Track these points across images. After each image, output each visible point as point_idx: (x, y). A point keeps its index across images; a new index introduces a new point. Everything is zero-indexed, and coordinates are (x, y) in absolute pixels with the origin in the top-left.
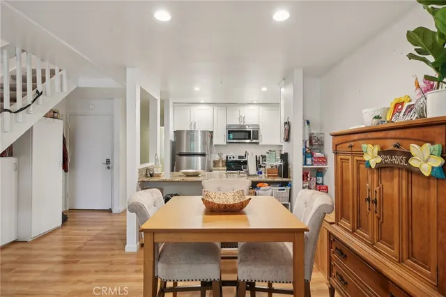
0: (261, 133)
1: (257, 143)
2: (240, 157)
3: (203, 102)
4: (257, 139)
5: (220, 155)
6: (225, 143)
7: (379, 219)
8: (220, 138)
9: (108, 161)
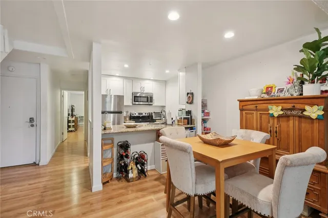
0: (154, 98)
1: (152, 105)
2: (139, 114)
3: (117, 75)
4: (152, 102)
5: (127, 112)
6: (131, 104)
7: (278, 139)
8: (128, 101)
9: (31, 120)
